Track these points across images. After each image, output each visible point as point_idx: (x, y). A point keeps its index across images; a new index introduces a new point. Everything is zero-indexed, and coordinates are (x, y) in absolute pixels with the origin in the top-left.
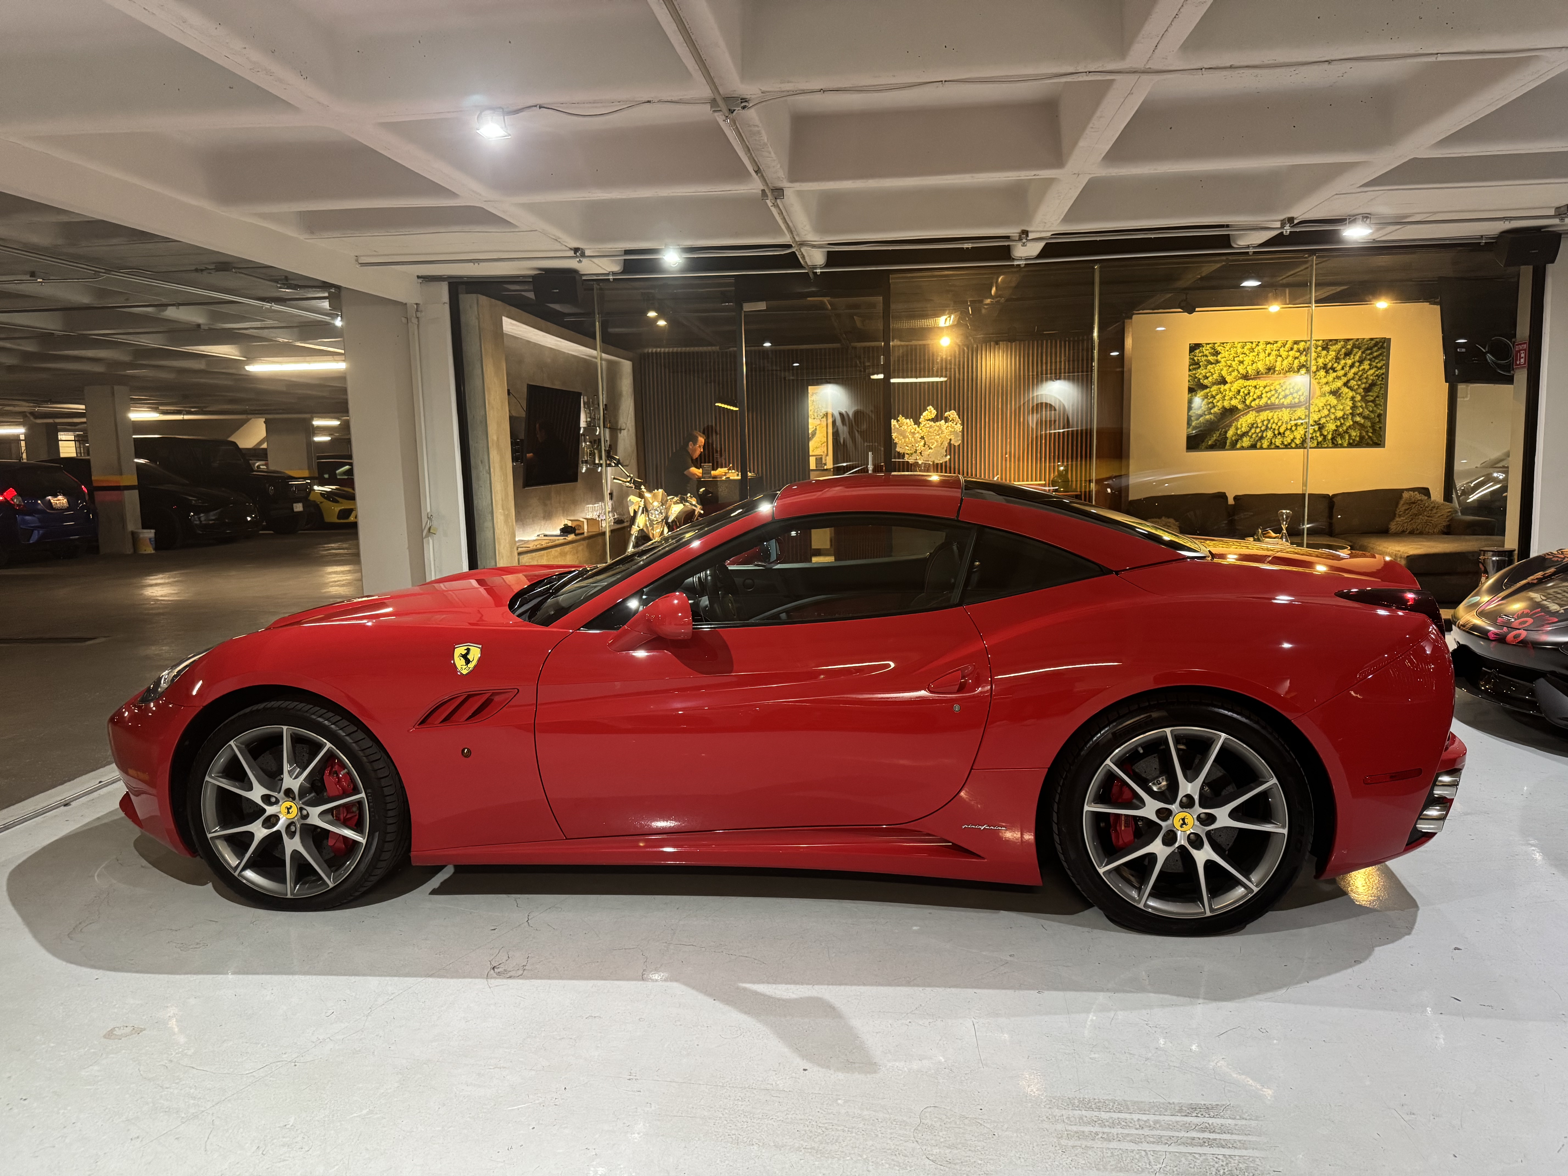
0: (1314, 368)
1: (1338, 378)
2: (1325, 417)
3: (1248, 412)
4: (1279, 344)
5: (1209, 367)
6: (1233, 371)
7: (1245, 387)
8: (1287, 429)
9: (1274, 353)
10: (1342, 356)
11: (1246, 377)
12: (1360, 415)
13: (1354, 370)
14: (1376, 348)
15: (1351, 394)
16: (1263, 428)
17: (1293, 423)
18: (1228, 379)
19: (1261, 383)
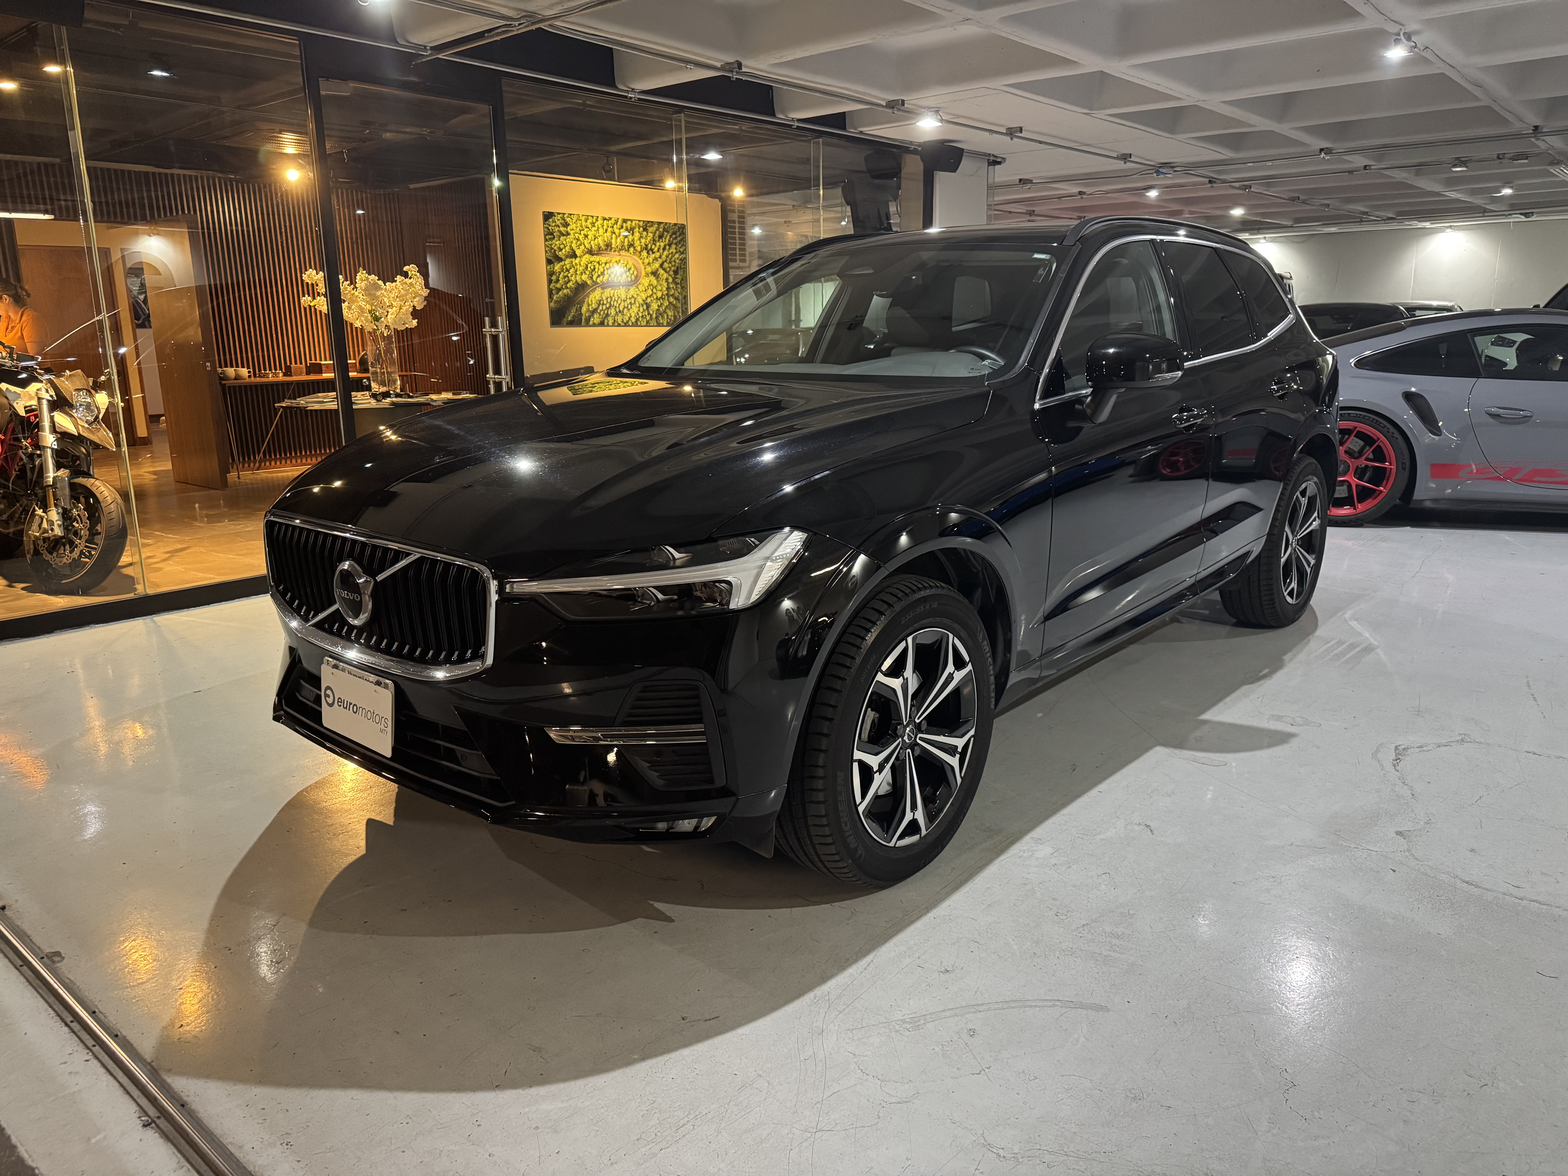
0: (639, 248)
1: (656, 259)
2: (651, 296)
3: (595, 288)
4: (613, 221)
5: (562, 238)
6: (581, 245)
7: (591, 262)
8: (625, 307)
9: (610, 229)
10: (657, 239)
11: (590, 252)
12: (672, 295)
13: (666, 253)
14: (678, 234)
15: (665, 275)
16: (608, 305)
17: (629, 301)
18: (578, 252)
19: (603, 259)
